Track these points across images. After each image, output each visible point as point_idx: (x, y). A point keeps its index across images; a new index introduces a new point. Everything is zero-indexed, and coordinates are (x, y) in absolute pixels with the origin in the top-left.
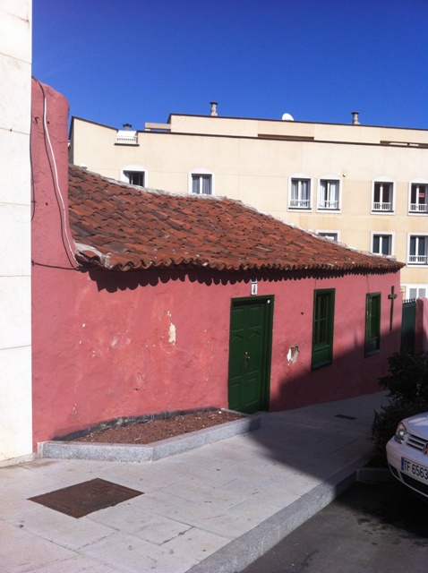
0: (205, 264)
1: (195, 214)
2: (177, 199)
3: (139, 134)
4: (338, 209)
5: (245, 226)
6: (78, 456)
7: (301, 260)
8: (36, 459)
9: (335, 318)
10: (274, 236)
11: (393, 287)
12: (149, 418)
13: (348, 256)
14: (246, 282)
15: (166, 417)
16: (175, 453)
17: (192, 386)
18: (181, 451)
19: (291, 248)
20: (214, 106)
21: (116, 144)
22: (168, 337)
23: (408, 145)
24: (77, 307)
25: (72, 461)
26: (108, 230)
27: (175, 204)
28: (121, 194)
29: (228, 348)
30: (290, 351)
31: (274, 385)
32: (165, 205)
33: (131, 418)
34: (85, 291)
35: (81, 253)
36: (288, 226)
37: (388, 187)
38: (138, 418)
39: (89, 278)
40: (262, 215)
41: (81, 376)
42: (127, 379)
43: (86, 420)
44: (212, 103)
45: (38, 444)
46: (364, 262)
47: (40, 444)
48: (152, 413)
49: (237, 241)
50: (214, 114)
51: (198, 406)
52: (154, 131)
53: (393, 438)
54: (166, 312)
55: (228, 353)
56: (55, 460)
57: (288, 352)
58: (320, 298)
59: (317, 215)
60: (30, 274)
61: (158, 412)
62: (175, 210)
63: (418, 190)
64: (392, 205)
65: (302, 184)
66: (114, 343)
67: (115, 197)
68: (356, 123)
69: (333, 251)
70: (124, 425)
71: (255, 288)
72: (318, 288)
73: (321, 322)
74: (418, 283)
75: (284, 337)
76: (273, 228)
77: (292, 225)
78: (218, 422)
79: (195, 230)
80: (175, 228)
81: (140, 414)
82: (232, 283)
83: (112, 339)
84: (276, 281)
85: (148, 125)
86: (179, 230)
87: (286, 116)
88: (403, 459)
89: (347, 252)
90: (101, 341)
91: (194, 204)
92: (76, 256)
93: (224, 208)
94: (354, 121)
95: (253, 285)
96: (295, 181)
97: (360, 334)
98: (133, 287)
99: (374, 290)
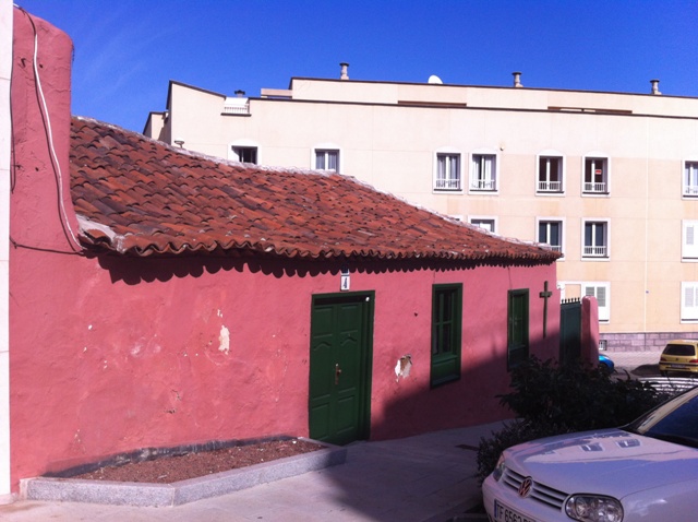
0: (269, 250)
1: (286, 192)
2: (268, 173)
3: (251, 101)
4: (495, 190)
5: (352, 207)
6: (75, 498)
7: (413, 246)
8: (16, 500)
9: (463, 320)
10: (390, 219)
11: (546, 283)
12: (190, 449)
13: (484, 244)
14: (334, 273)
15: (215, 448)
16: (211, 495)
17: (255, 407)
18: (221, 493)
19: (410, 233)
20: (345, 68)
21: (223, 114)
22: (219, 344)
23: (583, 111)
24: (80, 303)
25: (66, 504)
26: (149, 207)
27: (263, 180)
28: (186, 165)
29: (308, 358)
30: (399, 362)
31: (376, 406)
32: (248, 181)
33: (162, 449)
34: (92, 282)
35: (85, 233)
36: (412, 207)
37: (556, 162)
38: (174, 449)
39: (98, 266)
40: (379, 194)
41: (86, 394)
42: (155, 397)
43: (93, 451)
44: (342, 65)
45: (22, 481)
46: (504, 250)
47: (24, 482)
48: (194, 443)
49: (333, 223)
50: (345, 77)
51: (264, 434)
52: (271, 98)
53: (492, 475)
54: (214, 311)
55: (308, 364)
56: (43, 502)
57: (396, 364)
58: (442, 296)
59: (469, 198)
60: (8, 259)
61: (203, 442)
62: (260, 186)
63: (593, 165)
64: (561, 184)
65: (451, 159)
66: (135, 351)
67: (175, 169)
68: (518, 85)
69: (465, 237)
70: (151, 458)
71: (346, 282)
72: (437, 282)
73: (445, 327)
74: (596, 280)
75: (389, 344)
76: (390, 209)
77: (419, 206)
78: (287, 454)
79: (278, 209)
80: (249, 207)
81: (175, 444)
82: (313, 274)
83: (134, 346)
84: (377, 273)
85: (264, 92)
86: (253, 209)
87: (434, 79)
88: (495, 501)
89: (486, 240)
90: (117, 347)
91: (289, 180)
92: (79, 237)
93: (329, 185)
94: (515, 83)
95: (343, 278)
96: (441, 157)
97: (500, 340)
98: (165, 278)
99: (519, 286)
